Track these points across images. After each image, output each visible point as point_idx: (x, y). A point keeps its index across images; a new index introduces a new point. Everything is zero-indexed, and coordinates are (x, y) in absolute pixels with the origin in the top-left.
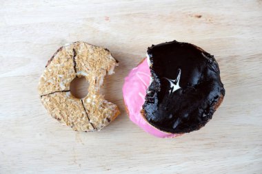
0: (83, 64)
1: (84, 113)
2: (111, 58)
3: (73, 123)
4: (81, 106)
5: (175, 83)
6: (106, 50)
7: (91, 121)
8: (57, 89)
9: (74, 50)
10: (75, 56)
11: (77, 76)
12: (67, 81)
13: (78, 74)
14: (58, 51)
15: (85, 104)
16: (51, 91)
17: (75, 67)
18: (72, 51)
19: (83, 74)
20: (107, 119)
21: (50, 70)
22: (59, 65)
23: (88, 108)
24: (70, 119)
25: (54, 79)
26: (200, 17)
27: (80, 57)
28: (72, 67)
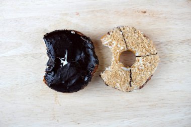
0: (125, 75)
1: (126, 40)
2: (104, 79)
3: (135, 33)
4: (128, 44)
5: (64, 60)
6: (107, 85)
7: (121, 33)
8: (145, 58)
9: (131, 86)
10: (130, 82)
11: (130, 67)
12: (137, 63)
13: (129, 69)
14: (143, 86)
15: (125, 46)
16: (149, 57)
17: (131, 74)
18: (132, 85)
19: (125, 69)
20: (109, 34)
21: (149, 72)
22: (142, 76)
23: (123, 43)
24: (137, 36)
25: (146, 66)
26: (145, 12)
27: (126, 81)
28: (132, 73)
